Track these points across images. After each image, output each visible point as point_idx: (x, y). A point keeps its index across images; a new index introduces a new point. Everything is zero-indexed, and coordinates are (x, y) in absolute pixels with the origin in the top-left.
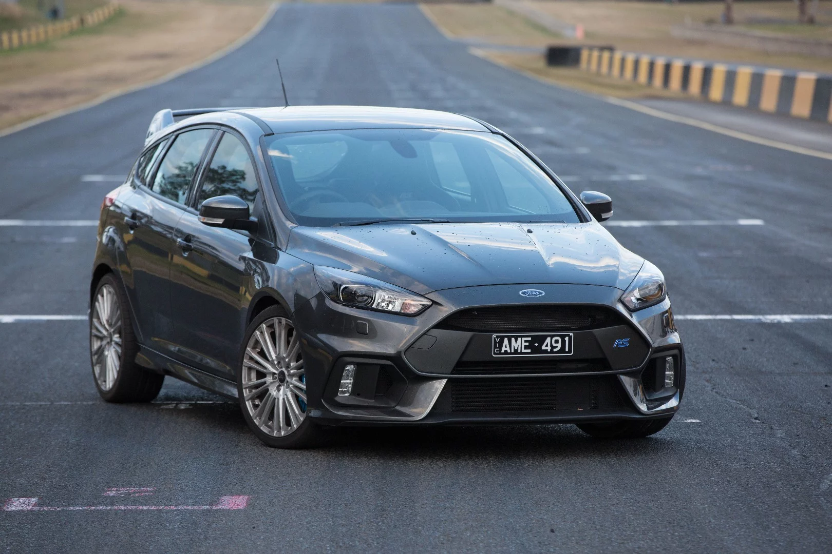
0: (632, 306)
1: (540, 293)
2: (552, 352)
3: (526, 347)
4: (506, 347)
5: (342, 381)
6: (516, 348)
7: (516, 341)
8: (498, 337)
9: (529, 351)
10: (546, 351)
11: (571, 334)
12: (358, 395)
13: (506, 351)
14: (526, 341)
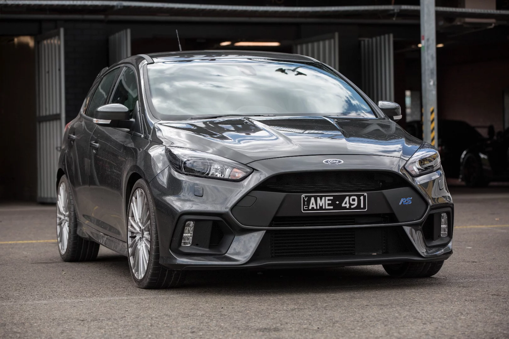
0: (413, 173)
1: (340, 162)
2: (350, 208)
3: (329, 205)
4: (313, 204)
5: (184, 235)
6: (321, 206)
7: (321, 200)
8: (306, 196)
9: (332, 207)
10: (345, 208)
11: (365, 194)
12: (197, 245)
13: (313, 208)
14: (329, 200)
